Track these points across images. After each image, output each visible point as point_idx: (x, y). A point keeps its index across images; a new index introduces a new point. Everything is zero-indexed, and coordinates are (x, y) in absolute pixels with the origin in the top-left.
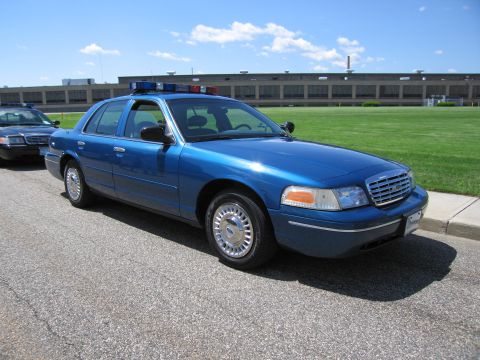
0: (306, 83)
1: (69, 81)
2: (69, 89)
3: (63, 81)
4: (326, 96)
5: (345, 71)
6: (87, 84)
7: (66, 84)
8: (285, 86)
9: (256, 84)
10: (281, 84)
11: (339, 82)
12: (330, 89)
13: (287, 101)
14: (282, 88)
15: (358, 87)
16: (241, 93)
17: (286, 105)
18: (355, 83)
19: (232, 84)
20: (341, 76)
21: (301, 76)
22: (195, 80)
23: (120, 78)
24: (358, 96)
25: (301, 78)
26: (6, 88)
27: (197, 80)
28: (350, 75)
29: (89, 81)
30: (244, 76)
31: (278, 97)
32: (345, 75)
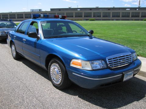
0: (121, 11)
1: (33, 10)
2: (33, 13)
3: (31, 10)
4: (129, 16)
5: (137, 7)
6: (39, 11)
7: (32, 11)
8: (113, 13)
9: (102, 11)
10: (111, 11)
11: (134, 11)
12: (131, 14)
13: (113, 18)
14: (111, 13)
15: (142, 13)
16: (96, 15)
17: (113, 20)
18: (141, 11)
19: (92, 11)
20: (135, 9)
21: (119, 8)
22: (78, 10)
23: (51, 9)
24: (142, 16)
25: (119, 10)
26: (11, 13)
27: (79, 10)
28: (139, 8)
29: (40, 10)
30: (97, 9)
31: (109, 16)
32: (137, 8)
